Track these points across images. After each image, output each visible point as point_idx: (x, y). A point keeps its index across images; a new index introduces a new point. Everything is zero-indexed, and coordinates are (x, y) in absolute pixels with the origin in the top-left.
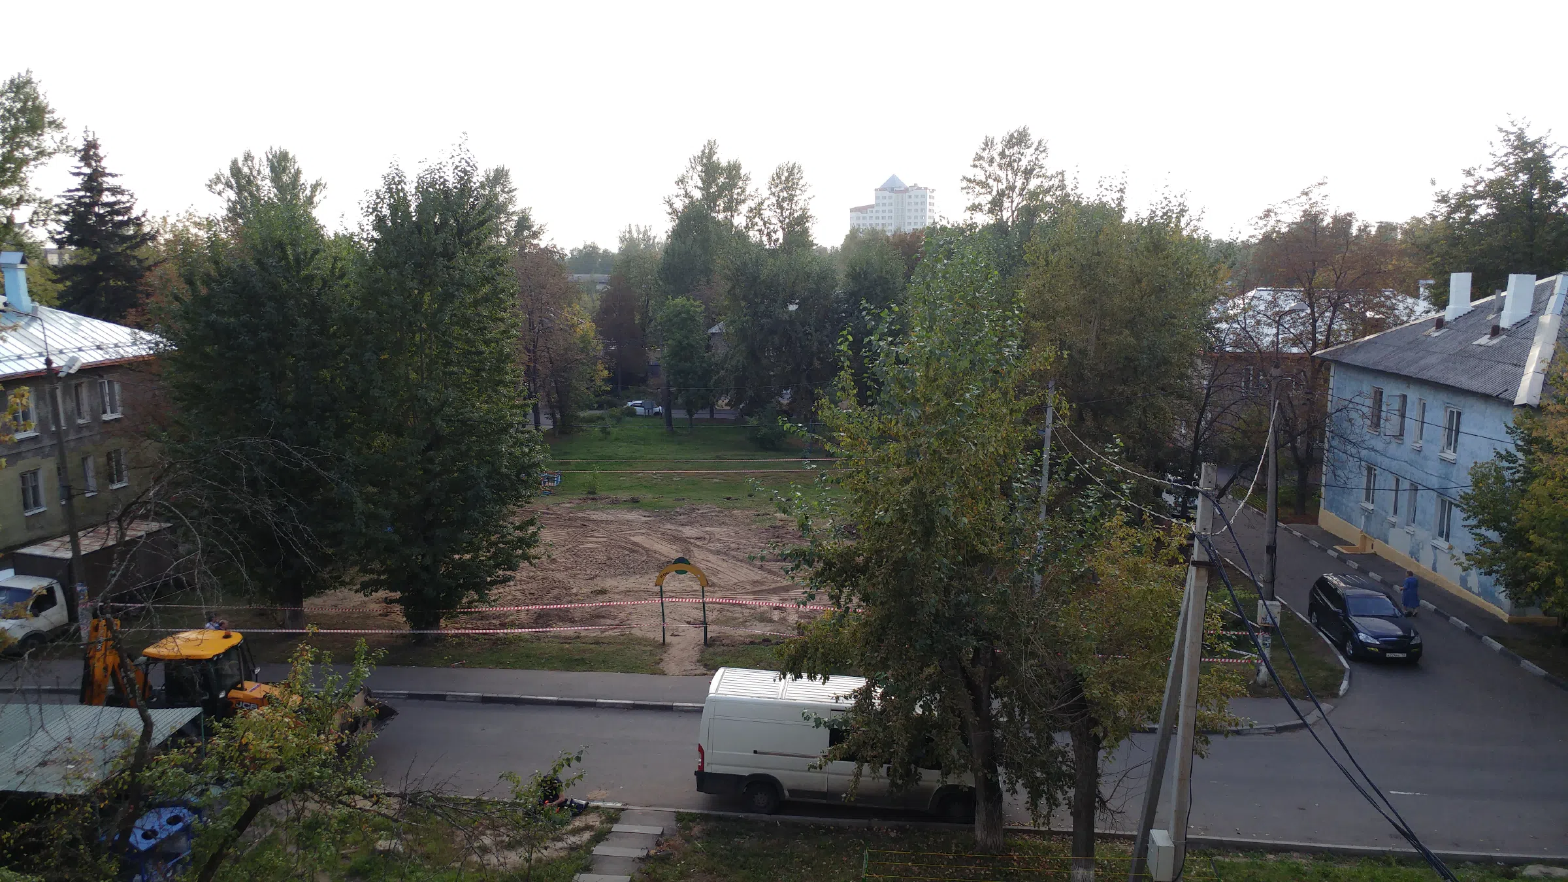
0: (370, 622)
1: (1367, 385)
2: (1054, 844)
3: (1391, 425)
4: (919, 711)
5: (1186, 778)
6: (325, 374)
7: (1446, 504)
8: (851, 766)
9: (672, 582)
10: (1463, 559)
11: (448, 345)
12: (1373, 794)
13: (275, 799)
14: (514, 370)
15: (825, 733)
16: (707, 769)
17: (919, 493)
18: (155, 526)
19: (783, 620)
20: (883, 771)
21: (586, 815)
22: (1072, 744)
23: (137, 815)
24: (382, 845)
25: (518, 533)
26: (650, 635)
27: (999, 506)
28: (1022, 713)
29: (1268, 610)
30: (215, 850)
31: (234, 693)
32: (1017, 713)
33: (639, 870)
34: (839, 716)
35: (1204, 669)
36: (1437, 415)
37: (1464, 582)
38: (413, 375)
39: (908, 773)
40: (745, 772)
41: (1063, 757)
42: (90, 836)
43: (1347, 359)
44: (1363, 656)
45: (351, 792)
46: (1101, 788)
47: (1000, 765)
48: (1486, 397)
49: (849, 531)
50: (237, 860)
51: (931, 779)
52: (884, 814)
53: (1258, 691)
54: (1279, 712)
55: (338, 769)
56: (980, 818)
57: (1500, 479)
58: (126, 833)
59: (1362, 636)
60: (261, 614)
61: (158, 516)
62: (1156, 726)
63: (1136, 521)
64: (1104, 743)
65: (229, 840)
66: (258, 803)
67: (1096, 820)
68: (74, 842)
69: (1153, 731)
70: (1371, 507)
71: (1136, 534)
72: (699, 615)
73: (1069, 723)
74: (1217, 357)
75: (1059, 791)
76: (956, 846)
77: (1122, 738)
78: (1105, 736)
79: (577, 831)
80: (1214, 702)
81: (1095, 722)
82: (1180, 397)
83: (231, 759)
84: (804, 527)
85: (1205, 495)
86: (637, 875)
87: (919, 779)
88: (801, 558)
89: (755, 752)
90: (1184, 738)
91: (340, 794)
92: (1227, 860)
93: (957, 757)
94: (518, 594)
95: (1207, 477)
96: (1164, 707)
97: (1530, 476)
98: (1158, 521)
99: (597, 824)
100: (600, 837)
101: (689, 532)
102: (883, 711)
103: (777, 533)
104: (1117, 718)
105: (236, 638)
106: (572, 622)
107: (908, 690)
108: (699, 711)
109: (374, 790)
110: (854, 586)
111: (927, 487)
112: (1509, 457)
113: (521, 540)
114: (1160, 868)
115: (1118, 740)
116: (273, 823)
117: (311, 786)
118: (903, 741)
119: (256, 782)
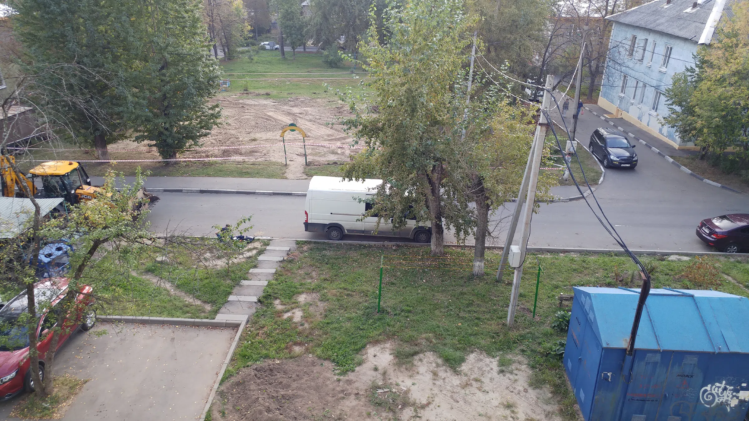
0: (142, 156)
1: (629, 33)
2: (467, 251)
3: (638, 55)
4: (406, 194)
5: (528, 224)
6: (101, 28)
7: (658, 93)
8: (376, 219)
9: (289, 135)
10: (663, 120)
11: (166, 12)
12: (610, 228)
13: (106, 240)
14: (203, 27)
15: (363, 205)
16: (309, 222)
17: (409, 91)
18: (22, 109)
19: (343, 154)
20: (390, 221)
21: (254, 243)
22: (476, 207)
23: (39, 248)
24: (159, 259)
25: (211, 112)
26: (280, 161)
27: (448, 96)
28: (454, 193)
29: (570, 146)
30: (80, 263)
31: (78, 191)
32: (452, 194)
33: (280, 266)
34: (370, 197)
35: (541, 173)
36: (661, 49)
37: (660, 131)
38: (150, 30)
39: (401, 221)
40: (327, 222)
41: (472, 213)
42: (19, 258)
43: (622, 20)
44: (612, 166)
45: (141, 237)
46: (489, 227)
47: (443, 217)
48: (685, 40)
49: (375, 110)
50: (92, 267)
51: (411, 224)
52: (390, 239)
53: (563, 182)
54: (573, 192)
55: (134, 227)
56: (433, 240)
57: (685, 81)
58: (36, 256)
59: (612, 157)
60: (87, 153)
61: (23, 103)
62: (516, 199)
63: (513, 103)
64: (491, 207)
65: (86, 259)
66: (97, 243)
67: (486, 240)
68: (11, 261)
69: (514, 201)
70: (623, 95)
71: (513, 109)
72: (302, 151)
73: (475, 198)
74: (557, 20)
75: (469, 229)
76: (422, 252)
77: (500, 205)
78: (492, 203)
79: (250, 250)
80: (544, 189)
81: (488, 198)
82: (537, 40)
83: (81, 223)
84: (352, 108)
85: (548, 90)
86: (279, 269)
87: (406, 224)
88: (352, 124)
89: (331, 214)
90: (529, 205)
91: (136, 238)
92: (543, 256)
93: (423, 214)
94: (214, 141)
95: (550, 81)
96: (520, 192)
97: (700, 79)
98: (523, 103)
99: (259, 247)
100: (261, 252)
101: (296, 110)
102: (390, 195)
103: (339, 110)
104: (498, 196)
105: (75, 165)
106: (241, 154)
107: (402, 185)
108: (305, 195)
109: (152, 236)
110: (377, 137)
111: (414, 87)
112: (692, 70)
113: (212, 115)
114: (514, 262)
115: (498, 206)
116: (106, 250)
117: (122, 235)
118: (400, 207)
119: (96, 233)
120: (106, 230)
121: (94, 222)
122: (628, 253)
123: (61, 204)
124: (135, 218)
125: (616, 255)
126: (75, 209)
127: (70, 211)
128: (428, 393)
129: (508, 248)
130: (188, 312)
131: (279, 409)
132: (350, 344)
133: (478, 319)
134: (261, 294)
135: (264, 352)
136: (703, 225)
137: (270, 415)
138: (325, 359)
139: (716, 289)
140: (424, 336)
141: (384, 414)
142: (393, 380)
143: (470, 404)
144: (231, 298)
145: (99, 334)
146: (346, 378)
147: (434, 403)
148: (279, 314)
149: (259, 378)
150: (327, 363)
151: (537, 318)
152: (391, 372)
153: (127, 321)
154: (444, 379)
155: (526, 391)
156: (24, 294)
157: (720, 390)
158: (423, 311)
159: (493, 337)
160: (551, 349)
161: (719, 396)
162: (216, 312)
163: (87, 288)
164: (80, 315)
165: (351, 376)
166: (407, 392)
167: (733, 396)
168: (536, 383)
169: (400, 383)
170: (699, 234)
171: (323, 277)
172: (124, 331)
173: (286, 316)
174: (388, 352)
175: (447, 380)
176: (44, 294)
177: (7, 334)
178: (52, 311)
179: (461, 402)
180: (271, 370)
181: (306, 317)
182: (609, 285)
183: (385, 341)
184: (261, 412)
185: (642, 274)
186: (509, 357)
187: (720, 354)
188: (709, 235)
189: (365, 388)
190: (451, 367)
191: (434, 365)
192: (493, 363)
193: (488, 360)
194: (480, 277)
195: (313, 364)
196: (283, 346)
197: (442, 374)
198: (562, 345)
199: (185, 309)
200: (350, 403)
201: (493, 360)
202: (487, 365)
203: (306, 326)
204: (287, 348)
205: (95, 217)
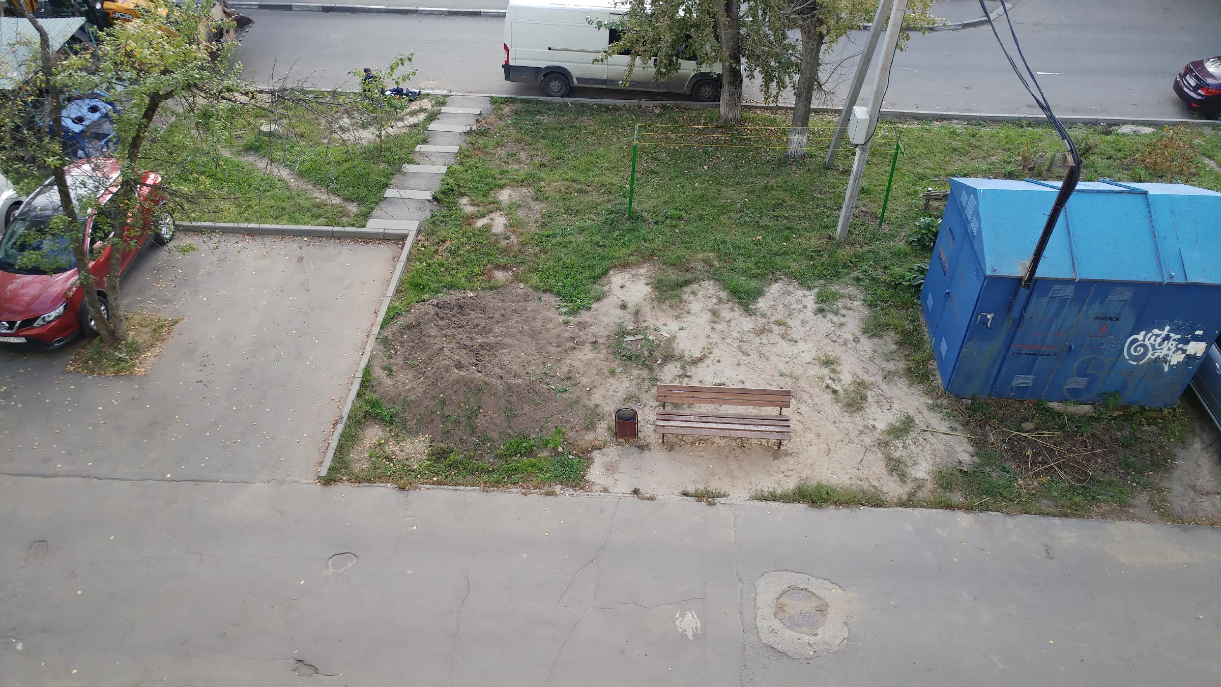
2: (779, 117)
4: (681, 13)
5: (887, 70)
8: (627, 59)
13: (169, 95)
15: (606, 33)
16: (512, 63)
20: (651, 62)
21: (420, 100)
22: (800, 39)
23: (59, 108)
24: (265, 128)
28: (764, 13)
30: (133, 133)
31: (108, 5)
32: (760, 15)
33: (465, 141)
34: (617, 19)
39: (671, 62)
40: (542, 65)
41: (793, 50)
42: (30, 123)
45: (229, 90)
46: (820, 74)
47: (743, 56)
50: (154, 141)
51: (688, 68)
52: (651, 96)
54: (972, 10)
55: (215, 71)
56: (725, 97)
58: (58, 120)
62: (870, 24)
64: (827, 39)
65: (141, 127)
66: (155, 100)
67: (813, 98)
68: (17, 129)
69: (865, 28)
73: (801, 22)
75: (787, 77)
76: (705, 119)
77: (841, 35)
78: (828, 31)
79: (414, 113)
80: (920, 5)
81: (821, 22)
83: (122, 63)
86: (464, 145)
87: (679, 68)
89: (550, 49)
90: (891, 35)
91: (220, 92)
92: (905, 127)
93: (709, 51)
96: (879, 11)
99: (429, 107)
100: (432, 117)
102: (653, 14)
104: (839, 19)
108: (503, 16)
109: (248, 88)
114: (857, 134)
115: (837, 36)
116: (173, 113)
117: (196, 85)
118: (668, 37)
119: (151, 82)
120: (168, 77)
121: (144, 61)
122: (1052, 122)
123: (82, 29)
124: (214, 55)
125: (1029, 125)
126: (108, 38)
127: (99, 41)
128: (702, 342)
129: (849, 111)
130: (321, 216)
131: (476, 365)
132: (583, 268)
133: (790, 229)
134: (437, 187)
135: (448, 279)
136: (1188, 71)
137: (462, 373)
138: (545, 291)
139: (1187, 182)
140: (700, 256)
141: (635, 372)
142: (650, 322)
143: (767, 359)
144: (389, 193)
145: (184, 250)
146: (578, 319)
147: (712, 357)
148: (469, 219)
149: (442, 319)
150: (547, 297)
151: (886, 228)
152: (646, 310)
153: (225, 231)
154: (729, 321)
155: (856, 340)
156: (51, 184)
157: (1159, 340)
158: (701, 218)
159: (812, 258)
160: (903, 277)
161: (1154, 349)
162: (367, 216)
163: (152, 176)
164: (148, 220)
165: (585, 316)
166: (673, 339)
167: (1178, 349)
168: (873, 329)
169: (661, 327)
170: (1178, 88)
171: (537, 160)
172: (222, 245)
173: (480, 223)
174: (642, 281)
175: (733, 323)
176: (83, 184)
177: (38, 248)
178: (102, 212)
179: (754, 356)
180: (461, 307)
181: (513, 226)
182: (1010, 176)
183: (638, 264)
184: (447, 369)
185: (1070, 158)
186: (834, 288)
187: (1170, 285)
188: (1195, 89)
189: (607, 333)
190: (741, 304)
191: (714, 300)
192: (809, 299)
193: (799, 293)
194: (799, 160)
195: (526, 298)
196: (477, 270)
197: (726, 314)
198: (922, 271)
199: (316, 211)
200: (585, 354)
201: (808, 293)
202: (799, 301)
203: (513, 239)
204: (483, 273)
205: (145, 53)
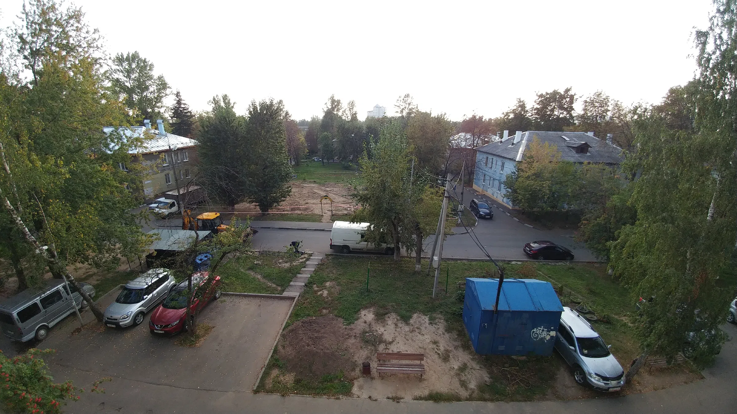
0: (251, 210)
1: (485, 156)
2: (412, 260)
3: (489, 165)
4: (382, 230)
5: (442, 246)
6: (237, 150)
7: (500, 183)
8: (366, 243)
9: (324, 201)
10: (503, 195)
11: (268, 143)
12: (482, 248)
13: (229, 252)
14: (285, 149)
15: (360, 236)
16: (333, 244)
17: (382, 181)
18: (196, 188)
19: (350, 210)
20: (373, 244)
22: (416, 237)
23: (196, 256)
24: (256, 263)
25: (286, 189)
26: (319, 213)
27: (401, 183)
28: (405, 230)
29: (461, 208)
30: (216, 264)
31: (219, 227)
33: (317, 267)
34: (363, 232)
35: (447, 220)
36: (500, 163)
37: (503, 200)
38: (260, 151)
39: (379, 244)
40: (342, 245)
41: (414, 240)
42: (186, 261)
43: (481, 150)
44: (481, 217)
45: (247, 251)
46: (423, 247)
47: (400, 242)
48: (510, 159)
49: (367, 189)
50: (221, 266)
51: (384, 245)
52: (373, 253)
53: (458, 225)
54: (462, 229)
55: (244, 246)
56: (395, 254)
57: (512, 178)
58: (194, 260)
59: (481, 213)
60: (224, 208)
61: (197, 185)
63: (432, 187)
64: (423, 237)
65: (219, 262)
66: (225, 254)
67: (421, 254)
68: (182, 262)
69: (434, 234)
70: (484, 184)
71: (432, 190)
72: (330, 209)
73: (416, 233)
74: (452, 149)
75: (413, 248)
76: (390, 260)
78: (424, 235)
79: (302, 259)
80: (448, 228)
81: (421, 233)
82: (443, 158)
83: (218, 243)
84: (355, 188)
85: (448, 181)
87: (381, 246)
88: (354, 196)
89: (344, 240)
90: (442, 236)
91: (244, 251)
92: (450, 262)
93: (390, 241)
94: (287, 204)
95: (449, 177)
96: (437, 230)
97: (518, 177)
98: (437, 187)
99: (307, 257)
100: (308, 259)
101: (328, 189)
102: (373, 231)
103: (349, 189)
104: (426, 232)
105: (218, 214)
106: (300, 210)
107: (379, 226)
108: (331, 231)
109: (253, 250)
110: (367, 202)
111: (384, 179)
112: (514, 173)
113: (287, 191)
114: (435, 265)
115: (427, 236)
116: (229, 258)
117: (237, 250)
118: (378, 237)
119: (224, 249)
120: (230, 247)
121: (224, 243)
122: (492, 261)
123: (209, 234)
124: (244, 241)
125: (486, 262)
126: (215, 236)
127: (213, 237)
128: (392, 336)
129: (432, 257)
130: (269, 291)
131: (314, 345)
132: (352, 308)
133: (418, 295)
134: (307, 281)
135: (307, 312)
136: (526, 246)
137: (309, 348)
138: (339, 317)
139: (535, 279)
140: (390, 304)
141: (369, 347)
142: (374, 328)
143: (415, 341)
144: (292, 283)
145: (222, 302)
146: (350, 327)
147: (396, 341)
148: (316, 292)
149: (304, 327)
150: (339, 319)
151: (448, 295)
152: (373, 324)
153: (236, 295)
154: (401, 328)
155: (444, 334)
156: (187, 280)
157: (541, 331)
158: (390, 291)
159: (426, 305)
160: (456, 311)
161: (540, 335)
162: (283, 291)
163: (218, 277)
164: (214, 291)
165: (352, 326)
166: (382, 334)
167: (548, 334)
168: (448, 330)
169: (378, 330)
170: (525, 250)
171: (339, 273)
172: (235, 300)
173: (319, 293)
174: (371, 314)
175: (402, 328)
176: (196, 279)
177: (177, 300)
178: (200, 288)
179: (410, 341)
180: (310, 323)
181: (330, 294)
182: (484, 277)
183: (370, 307)
184: (304, 346)
185: (499, 271)
186: (434, 315)
187: (540, 312)
188: (530, 251)
189: (360, 332)
190: (405, 321)
191: (396, 320)
192: (426, 319)
193: (423, 317)
194: (419, 273)
195: (333, 319)
196: (317, 309)
197: (400, 325)
198: (461, 309)
199: (267, 289)
200: (352, 341)
201: (426, 317)
202: (423, 320)
203: (330, 298)
204: (319, 311)
205: (225, 241)
